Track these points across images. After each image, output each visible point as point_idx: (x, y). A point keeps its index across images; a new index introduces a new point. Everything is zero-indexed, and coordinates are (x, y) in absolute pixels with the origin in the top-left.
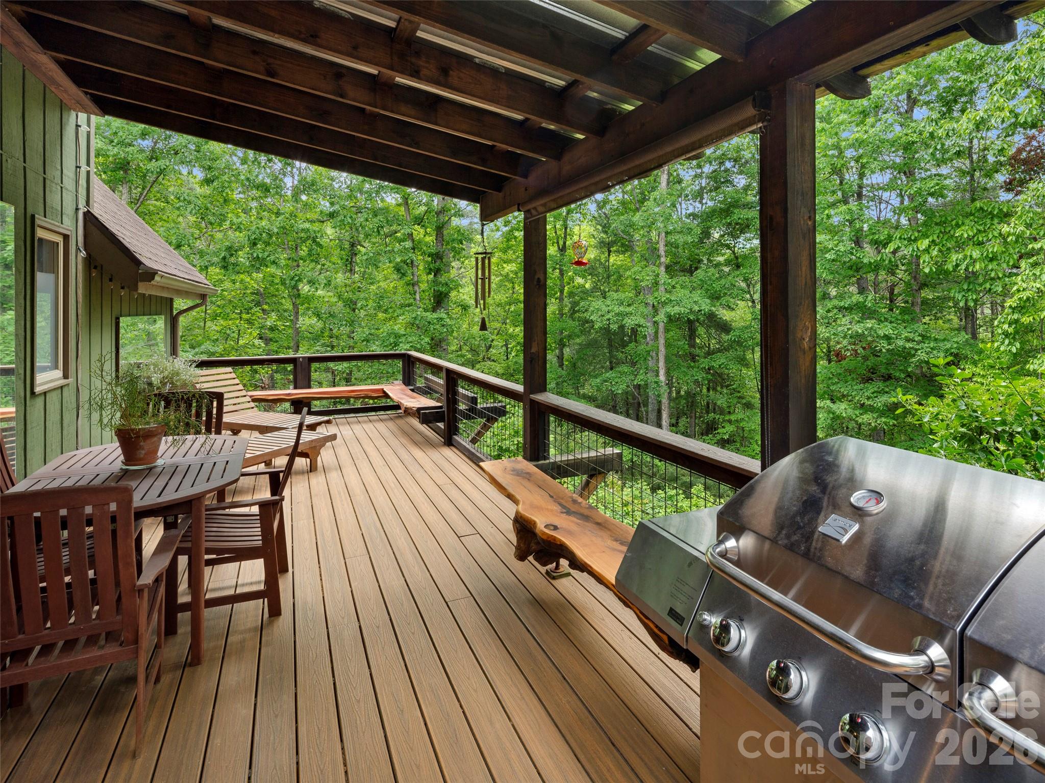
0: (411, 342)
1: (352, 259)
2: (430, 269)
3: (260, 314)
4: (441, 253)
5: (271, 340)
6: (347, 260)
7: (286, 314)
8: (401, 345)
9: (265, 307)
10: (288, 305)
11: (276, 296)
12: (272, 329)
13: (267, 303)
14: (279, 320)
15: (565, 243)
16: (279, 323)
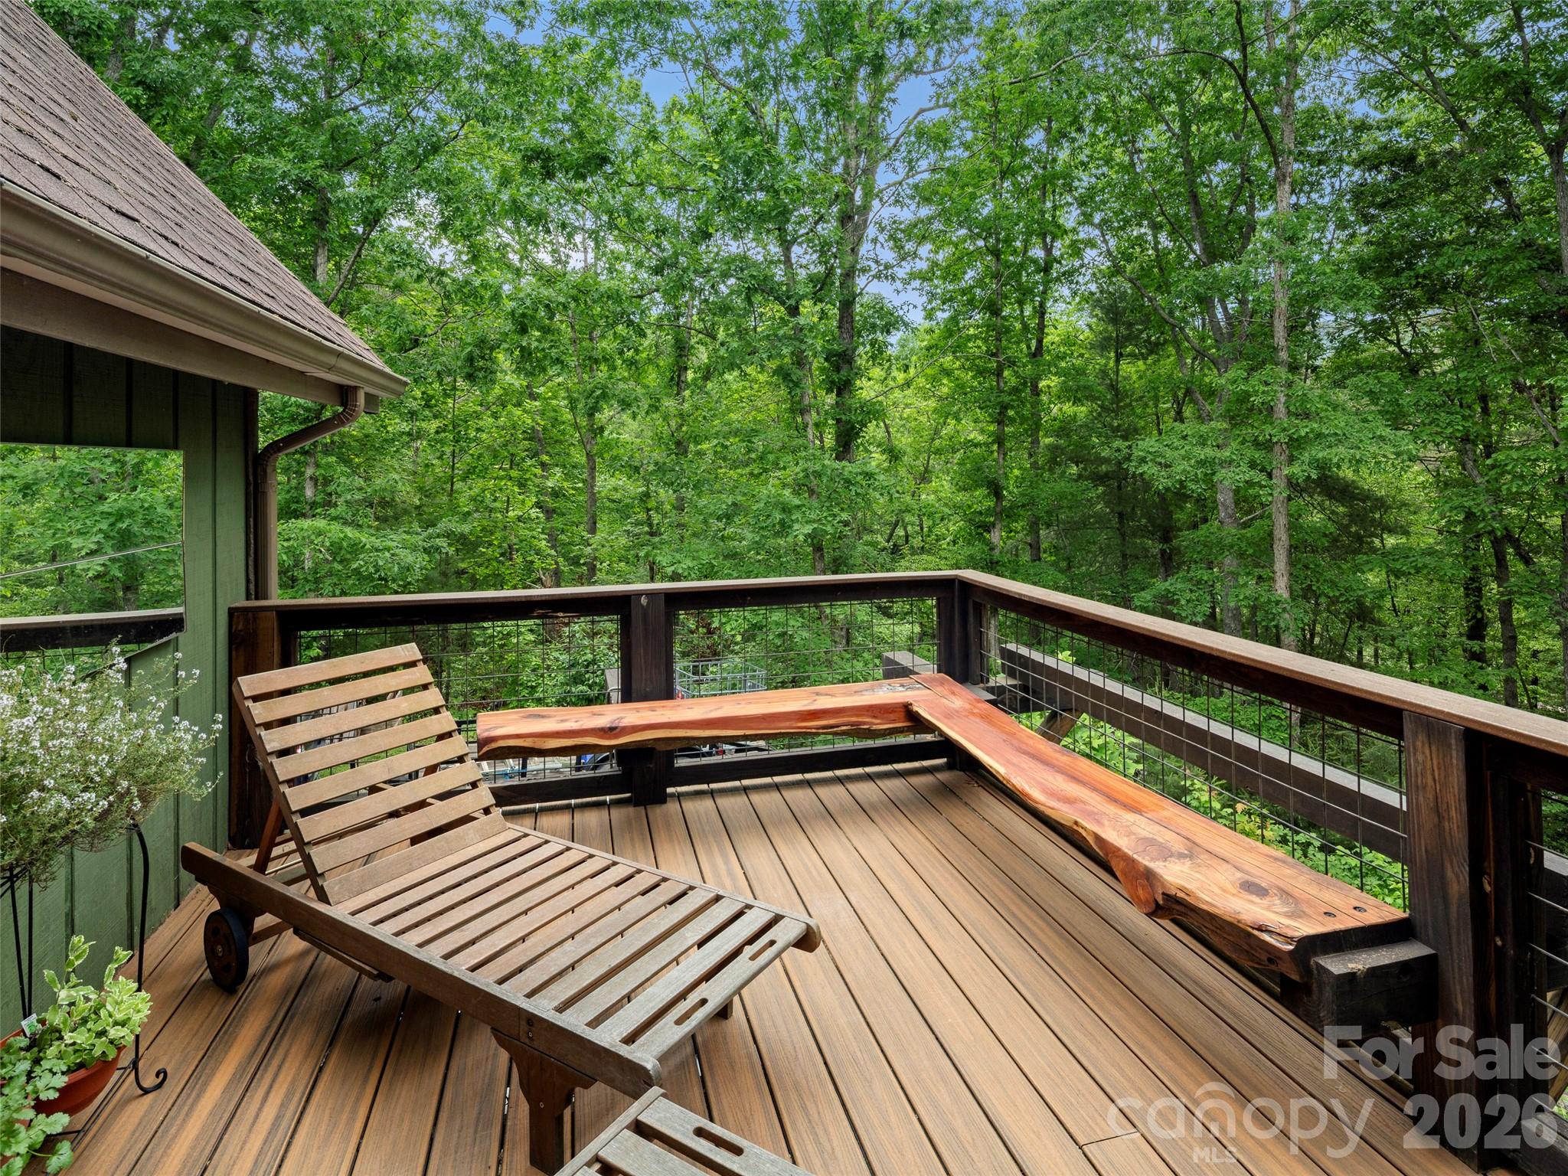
0: (814, 521)
1: (679, 376)
2: (833, 382)
3: (539, 471)
4: (849, 352)
5: (554, 511)
6: (672, 379)
7: (576, 472)
8: (796, 526)
9: (545, 458)
10: (579, 457)
11: (561, 442)
12: (556, 494)
13: (547, 453)
14: (566, 480)
15: (1040, 342)
16: (566, 484)
